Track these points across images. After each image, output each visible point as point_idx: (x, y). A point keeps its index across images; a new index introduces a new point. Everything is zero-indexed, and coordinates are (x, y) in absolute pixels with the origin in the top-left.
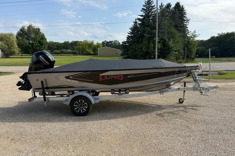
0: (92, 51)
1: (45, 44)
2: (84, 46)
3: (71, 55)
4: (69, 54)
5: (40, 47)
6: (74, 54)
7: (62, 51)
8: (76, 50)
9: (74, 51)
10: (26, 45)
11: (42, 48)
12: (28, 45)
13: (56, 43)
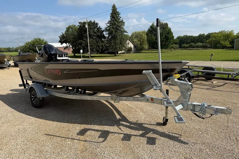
0: (229, 43)
1: (170, 38)
2: (219, 37)
3: (200, 48)
4: (199, 47)
5: (165, 41)
6: (204, 47)
7: (191, 45)
8: (208, 43)
9: (204, 44)
10: (153, 40)
11: (167, 43)
12: (155, 40)
13: (189, 36)
